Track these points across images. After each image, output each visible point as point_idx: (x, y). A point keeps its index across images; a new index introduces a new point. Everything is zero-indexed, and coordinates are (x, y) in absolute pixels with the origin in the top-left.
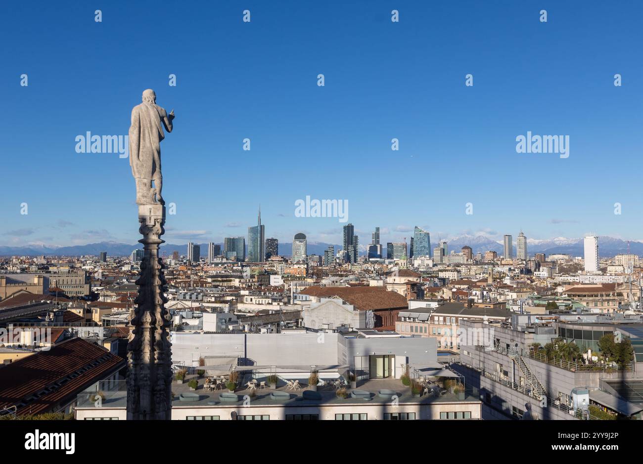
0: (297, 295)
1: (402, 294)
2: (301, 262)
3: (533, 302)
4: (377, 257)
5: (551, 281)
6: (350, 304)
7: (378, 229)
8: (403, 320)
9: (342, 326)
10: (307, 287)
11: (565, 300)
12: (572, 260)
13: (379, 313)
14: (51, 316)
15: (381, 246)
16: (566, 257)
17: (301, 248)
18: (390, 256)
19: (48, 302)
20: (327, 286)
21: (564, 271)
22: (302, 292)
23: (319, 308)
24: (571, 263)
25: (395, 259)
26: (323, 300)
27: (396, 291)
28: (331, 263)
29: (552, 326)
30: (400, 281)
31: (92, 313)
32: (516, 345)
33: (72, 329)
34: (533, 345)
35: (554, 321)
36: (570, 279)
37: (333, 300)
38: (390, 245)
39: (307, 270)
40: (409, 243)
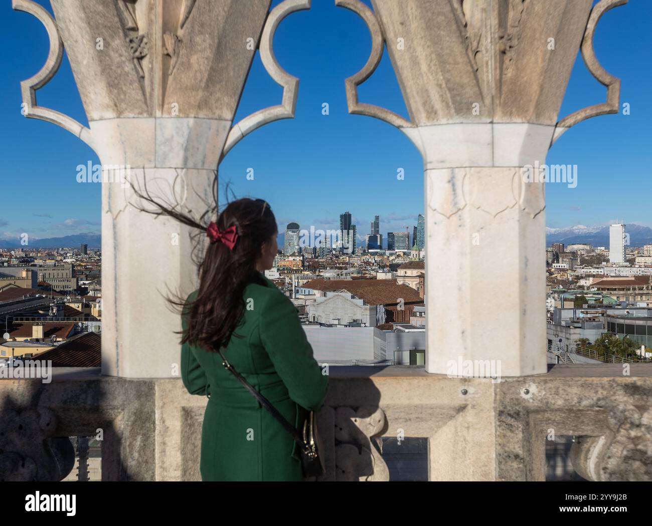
0: (299, 289)
1: (414, 287)
2: (297, 254)
3: (559, 296)
4: (376, 249)
5: (572, 274)
6: (360, 298)
7: (377, 218)
8: (418, 315)
9: (354, 321)
10: (310, 280)
11: (594, 294)
12: (593, 251)
13: (390, 308)
14: (54, 310)
15: (381, 236)
16: (587, 247)
17: (294, 239)
18: (391, 247)
19: (44, 296)
20: (331, 279)
21: (586, 262)
22: (305, 286)
23: (325, 303)
24: (593, 254)
25: (396, 251)
26: (330, 294)
27: (407, 284)
28: (327, 255)
29: (599, 321)
30: (412, 274)
31: (91, 307)
32: (560, 341)
33: (82, 324)
34: (579, 341)
35: (601, 315)
36: (594, 271)
37: (341, 294)
38: (391, 235)
39: (303, 262)
40: (412, 232)
